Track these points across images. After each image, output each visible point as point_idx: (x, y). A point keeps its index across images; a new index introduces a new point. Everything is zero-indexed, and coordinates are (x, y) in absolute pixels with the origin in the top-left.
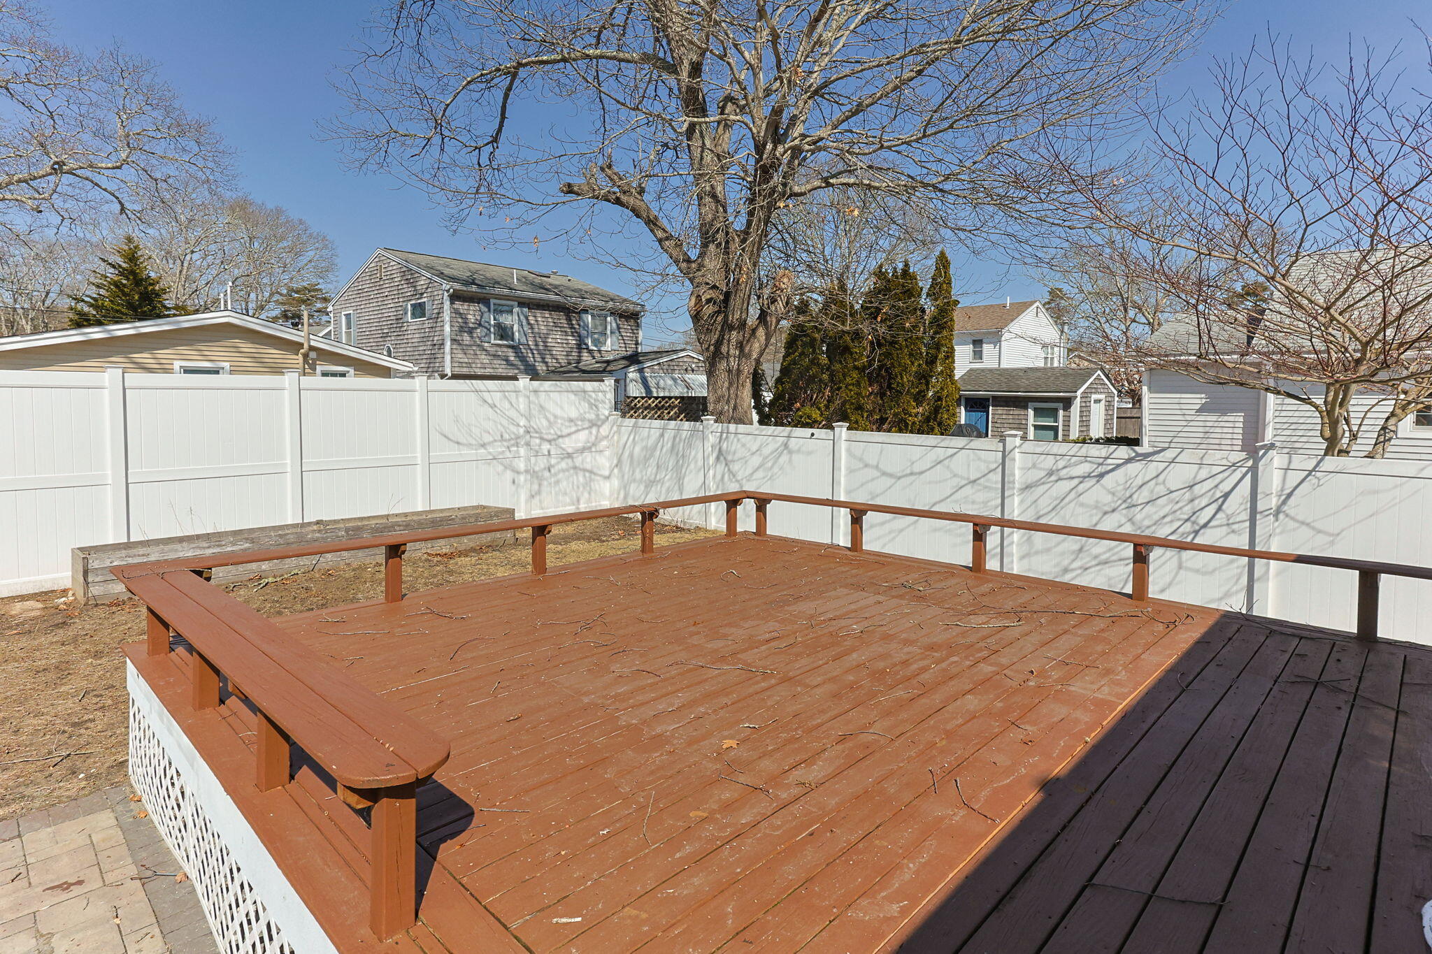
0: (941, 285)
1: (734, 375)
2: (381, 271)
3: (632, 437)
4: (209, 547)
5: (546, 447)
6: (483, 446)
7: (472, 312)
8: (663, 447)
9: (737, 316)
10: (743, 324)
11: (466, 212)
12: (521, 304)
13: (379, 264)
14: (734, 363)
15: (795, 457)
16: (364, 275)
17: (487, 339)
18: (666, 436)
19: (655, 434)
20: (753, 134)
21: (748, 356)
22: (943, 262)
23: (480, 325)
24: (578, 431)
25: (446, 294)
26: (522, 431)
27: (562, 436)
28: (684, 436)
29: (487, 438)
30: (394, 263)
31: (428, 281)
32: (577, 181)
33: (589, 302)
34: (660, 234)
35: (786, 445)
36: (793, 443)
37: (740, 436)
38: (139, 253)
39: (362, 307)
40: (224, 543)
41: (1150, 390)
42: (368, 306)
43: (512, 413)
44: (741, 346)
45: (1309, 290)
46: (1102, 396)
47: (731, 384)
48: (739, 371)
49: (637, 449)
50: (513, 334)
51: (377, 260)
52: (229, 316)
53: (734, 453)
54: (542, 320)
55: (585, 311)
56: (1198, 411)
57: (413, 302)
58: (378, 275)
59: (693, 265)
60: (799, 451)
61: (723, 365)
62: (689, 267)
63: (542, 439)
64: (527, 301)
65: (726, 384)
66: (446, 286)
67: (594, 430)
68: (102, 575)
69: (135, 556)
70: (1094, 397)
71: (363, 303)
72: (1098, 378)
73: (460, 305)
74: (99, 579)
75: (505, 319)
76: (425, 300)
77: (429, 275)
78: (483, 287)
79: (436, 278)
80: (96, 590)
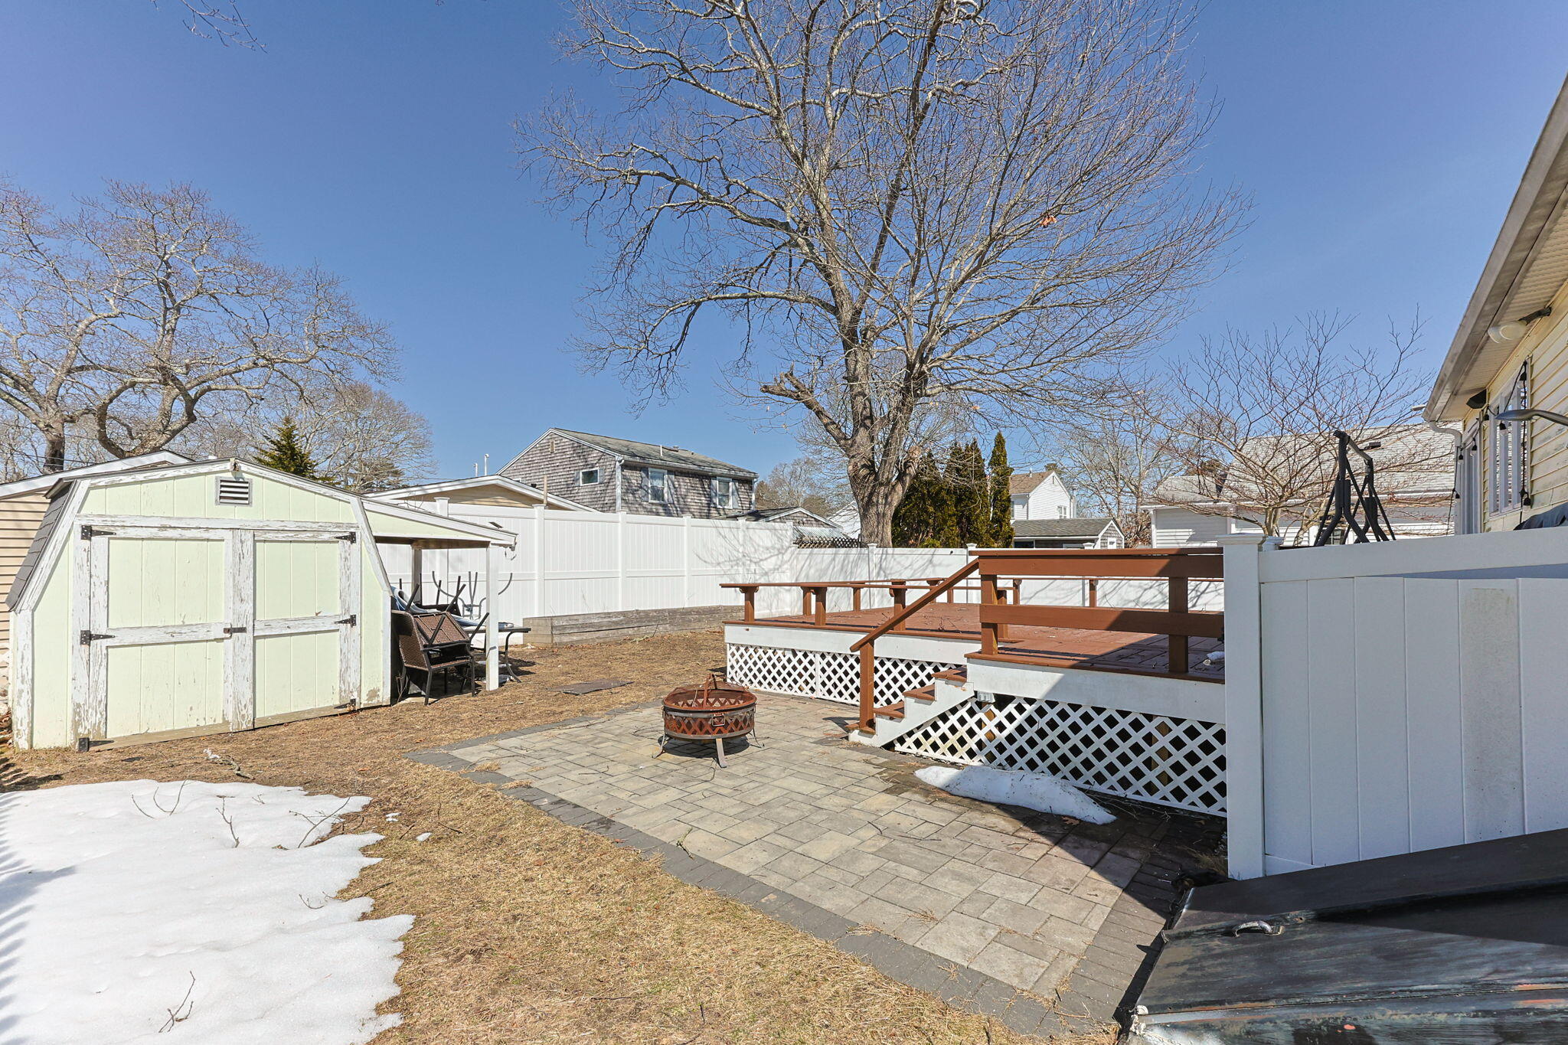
0: (998, 458)
1: (880, 516)
2: (552, 447)
3: (807, 563)
5: (753, 567)
6: (719, 564)
7: (635, 477)
8: (834, 567)
9: (885, 476)
10: (889, 481)
11: (645, 402)
12: (670, 472)
13: (550, 441)
14: (881, 509)
15: (937, 568)
17: (645, 499)
18: (837, 560)
19: (827, 558)
20: (907, 357)
21: (890, 504)
22: (1000, 442)
23: (641, 487)
24: (771, 556)
25: (618, 464)
26: (740, 555)
27: (761, 560)
28: (851, 560)
29: (721, 559)
30: (566, 440)
31: (600, 454)
32: (771, 384)
33: (718, 471)
34: (826, 421)
35: (931, 561)
36: (936, 559)
37: (896, 556)
38: (295, 432)
39: (532, 475)
40: (611, 616)
41: (1157, 528)
42: (538, 474)
43: (735, 542)
44: (886, 497)
45: (1253, 458)
46: (1114, 540)
47: (879, 523)
48: (884, 515)
49: (812, 571)
50: (663, 495)
51: (548, 437)
52: (495, 477)
53: (891, 568)
54: (684, 483)
55: (715, 477)
56: (1188, 540)
57: (585, 470)
58: (550, 450)
59: (850, 442)
60: (940, 565)
61: (873, 511)
62: (846, 444)
63: (751, 561)
64: (673, 469)
65: (876, 524)
66: (619, 457)
67: (780, 556)
68: (559, 630)
69: (573, 620)
70: (1110, 540)
71: (533, 471)
72: (1111, 526)
73: (627, 473)
74: (558, 632)
75: (658, 483)
76: (598, 468)
77: (602, 449)
78: (644, 458)
79: (608, 452)
80: (556, 639)
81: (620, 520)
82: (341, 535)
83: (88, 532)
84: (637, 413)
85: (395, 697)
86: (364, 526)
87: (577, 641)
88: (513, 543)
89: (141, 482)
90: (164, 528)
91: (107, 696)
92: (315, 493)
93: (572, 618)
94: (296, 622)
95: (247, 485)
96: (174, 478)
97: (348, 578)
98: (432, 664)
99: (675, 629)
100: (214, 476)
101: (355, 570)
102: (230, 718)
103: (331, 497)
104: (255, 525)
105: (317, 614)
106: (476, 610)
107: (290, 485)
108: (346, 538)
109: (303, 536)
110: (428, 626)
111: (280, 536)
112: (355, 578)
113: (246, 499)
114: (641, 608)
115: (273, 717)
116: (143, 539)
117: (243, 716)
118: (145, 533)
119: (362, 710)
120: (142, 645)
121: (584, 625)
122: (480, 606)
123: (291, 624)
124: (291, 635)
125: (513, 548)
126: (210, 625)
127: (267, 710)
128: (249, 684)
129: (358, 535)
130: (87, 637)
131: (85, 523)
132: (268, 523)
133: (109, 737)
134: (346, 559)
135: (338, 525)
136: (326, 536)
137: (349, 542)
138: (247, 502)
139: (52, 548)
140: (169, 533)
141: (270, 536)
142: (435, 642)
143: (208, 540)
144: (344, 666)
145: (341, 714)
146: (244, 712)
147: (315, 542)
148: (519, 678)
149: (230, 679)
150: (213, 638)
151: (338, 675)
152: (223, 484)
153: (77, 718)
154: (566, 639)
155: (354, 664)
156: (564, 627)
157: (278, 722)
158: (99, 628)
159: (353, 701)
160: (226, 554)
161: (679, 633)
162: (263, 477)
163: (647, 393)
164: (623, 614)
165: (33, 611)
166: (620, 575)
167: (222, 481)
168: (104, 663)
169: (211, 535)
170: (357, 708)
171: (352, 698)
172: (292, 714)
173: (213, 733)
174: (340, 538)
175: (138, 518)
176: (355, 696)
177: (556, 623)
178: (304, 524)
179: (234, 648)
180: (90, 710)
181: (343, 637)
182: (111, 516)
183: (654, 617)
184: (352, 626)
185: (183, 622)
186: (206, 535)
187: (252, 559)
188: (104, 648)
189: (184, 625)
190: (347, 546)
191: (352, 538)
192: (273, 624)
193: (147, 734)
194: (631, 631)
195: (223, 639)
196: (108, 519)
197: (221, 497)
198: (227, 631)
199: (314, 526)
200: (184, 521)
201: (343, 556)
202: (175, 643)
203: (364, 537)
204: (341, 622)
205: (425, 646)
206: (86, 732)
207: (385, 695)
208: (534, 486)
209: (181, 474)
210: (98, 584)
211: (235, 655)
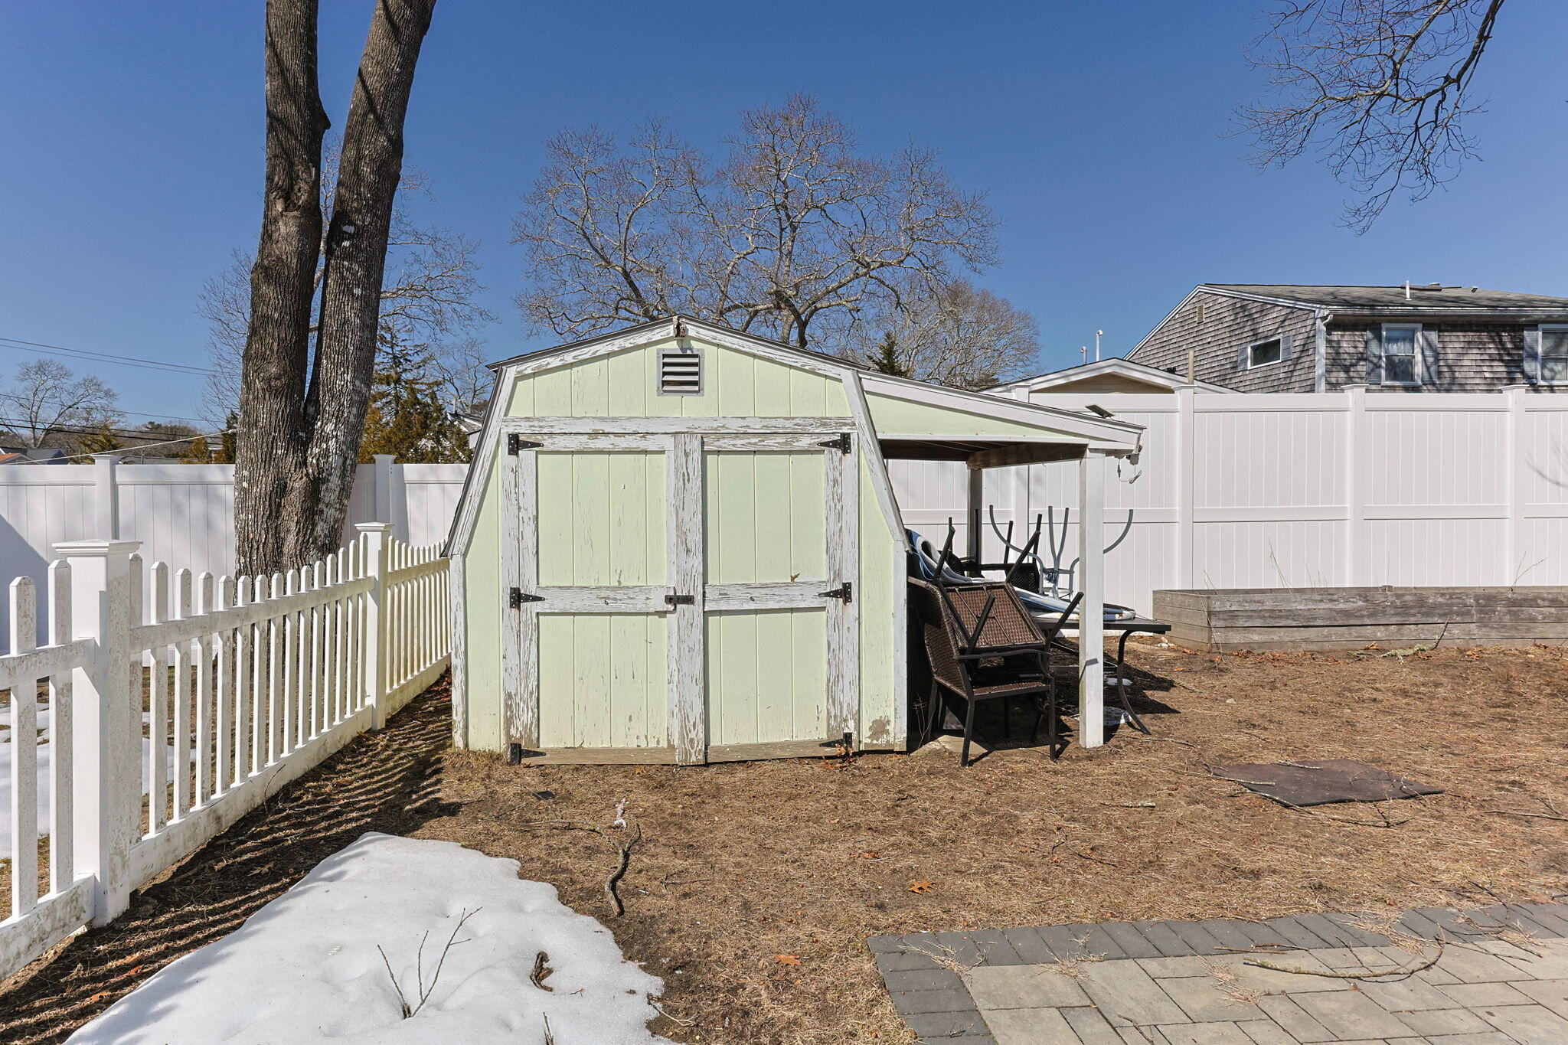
2: (1201, 313)
4: (1321, 601)
11: (1382, 199)
12: (1427, 327)
13: (1197, 305)
16: (1173, 322)
17: (1376, 378)
23: (1364, 359)
25: (1319, 323)
30: (1224, 299)
31: (1286, 312)
33: (1539, 312)
39: (1167, 362)
40: (1335, 597)
42: (1177, 359)
50: (1413, 369)
51: (1195, 300)
52: (1114, 365)
54: (1458, 343)
57: (1253, 344)
58: (1196, 319)
64: (1435, 320)
66: (1320, 312)
68: (1224, 619)
69: (1251, 601)
71: (1168, 357)
73: (1336, 335)
74: (1220, 624)
75: (1398, 350)
76: (1280, 337)
77: (1289, 303)
78: (1372, 307)
79: (1300, 305)
80: (1218, 637)
81: (1351, 405)
82: (827, 439)
83: (516, 444)
84: (1363, 224)
85: (914, 740)
86: (863, 421)
87: (1261, 644)
88: (1133, 447)
89: (571, 365)
90: (595, 434)
91: (538, 686)
92: (790, 367)
93: (1250, 597)
94: (763, 591)
95: (696, 360)
96: (609, 355)
97: (840, 519)
98: (976, 683)
99: (1494, 634)
100: (654, 348)
101: (849, 501)
102: (676, 742)
103: (812, 372)
104: (706, 426)
105: (793, 579)
106: (1063, 580)
107: (754, 356)
108: (835, 444)
109: (771, 443)
110: (968, 610)
111: (739, 443)
112: (850, 517)
113: (695, 383)
114: (1397, 583)
115: (734, 749)
116: (572, 453)
117: (692, 740)
118: (573, 443)
119: (860, 754)
120: (574, 614)
121: (1273, 613)
122: (1071, 572)
123: (755, 593)
124: (756, 612)
125: (1133, 458)
126: (649, 588)
127: (727, 737)
128: (698, 689)
129: (854, 438)
130: (518, 598)
131: (511, 430)
132: (724, 422)
133: (543, 746)
134: (835, 481)
135: (823, 422)
136: (804, 442)
137: (840, 453)
138: (696, 388)
139: (479, 468)
140: (601, 443)
141: (725, 443)
142: (981, 644)
143: (646, 452)
144: (834, 674)
145: (828, 758)
146: (692, 735)
147: (790, 452)
148: (1146, 719)
149: (675, 679)
150: (652, 610)
151: (825, 687)
152: (667, 360)
153: (509, 713)
154: (1236, 638)
155: (849, 671)
156: (1233, 615)
157: (739, 758)
158: (531, 589)
159: (848, 737)
160: (668, 474)
161: (1504, 645)
162: (718, 346)
163: (1382, 185)
164: (1364, 593)
165: (465, 555)
166: (1349, 515)
167: (665, 356)
168: (535, 638)
169: (650, 444)
170: (854, 748)
171: (846, 731)
172: (759, 746)
173: (655, 762)
174: (826, 444)
175: (567, 421)
176: (851, 727)
177: (1217, 606)
178: (773, 423)
179: (679, 629)
180: (522, 705)
181: (831, 622)
182: (539, 420)
183: (1435, 606)
184: (845, 602)
185: (619, 582)
186: (642, 444)
187: (699, 484)
188: (534, 615)
189: (620, 588)
190: (836, 459)
191: (843, 444)
192: (731, 592)
193: (580, 750)
194: (1380, 633)
195: (666, 612)
196: (536, 423)
197: (664, 383)
198: (669, 600)
199: (788, 424)
200: (619, 423)
201: (831, 477)
202: (611, 614)
203: (863, 439)
204: (827, 594)
205: (962, 651)
206: (518, 736)
207: (898, 732)
208: (1172, 371)
209: (616, 349)
210: (526, 520)
211: (680, 641)
